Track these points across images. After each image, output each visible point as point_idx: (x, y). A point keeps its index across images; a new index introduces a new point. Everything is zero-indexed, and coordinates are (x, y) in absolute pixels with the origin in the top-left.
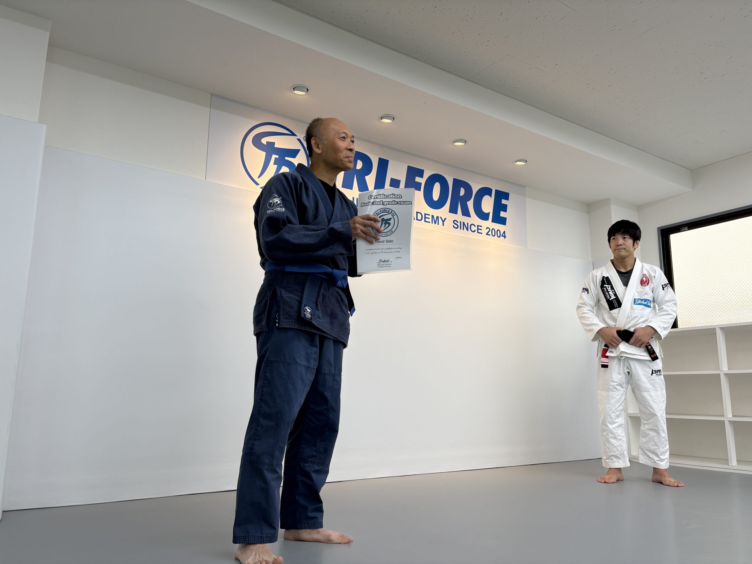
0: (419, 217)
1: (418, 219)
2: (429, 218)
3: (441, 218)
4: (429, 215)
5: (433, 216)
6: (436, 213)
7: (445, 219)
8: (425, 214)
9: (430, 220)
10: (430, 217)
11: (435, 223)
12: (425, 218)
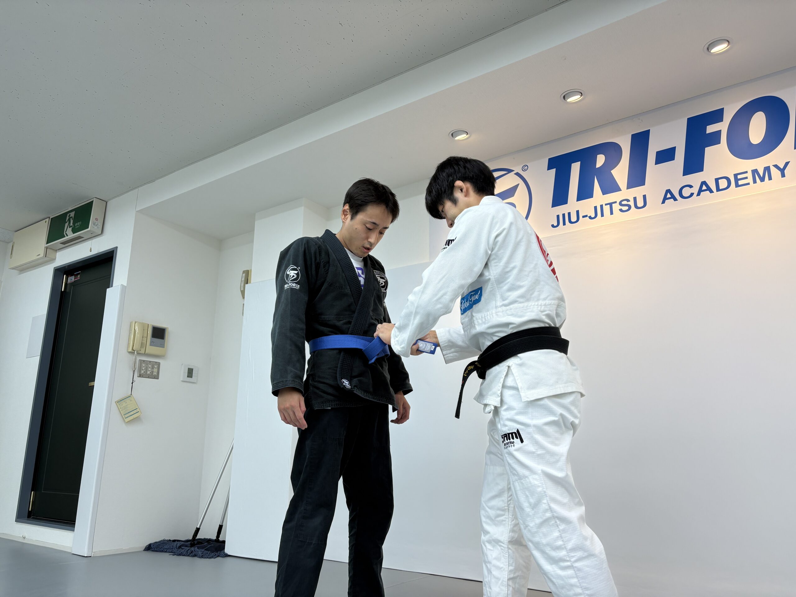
0: (723, 184)
1: (721, 188)
2: (746, 178)
3: (776, 166)
4: (746, 172)
5: (755, 172)
6: (759, 164)
7: (787, 164)
8: (736, 176)
9: (750, 180)
10: (750, 175)
11: (762, 180)
12: (737, 180)
